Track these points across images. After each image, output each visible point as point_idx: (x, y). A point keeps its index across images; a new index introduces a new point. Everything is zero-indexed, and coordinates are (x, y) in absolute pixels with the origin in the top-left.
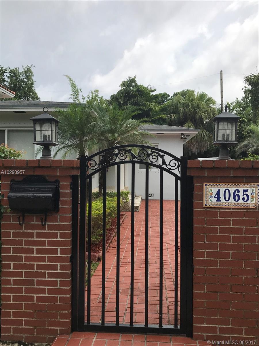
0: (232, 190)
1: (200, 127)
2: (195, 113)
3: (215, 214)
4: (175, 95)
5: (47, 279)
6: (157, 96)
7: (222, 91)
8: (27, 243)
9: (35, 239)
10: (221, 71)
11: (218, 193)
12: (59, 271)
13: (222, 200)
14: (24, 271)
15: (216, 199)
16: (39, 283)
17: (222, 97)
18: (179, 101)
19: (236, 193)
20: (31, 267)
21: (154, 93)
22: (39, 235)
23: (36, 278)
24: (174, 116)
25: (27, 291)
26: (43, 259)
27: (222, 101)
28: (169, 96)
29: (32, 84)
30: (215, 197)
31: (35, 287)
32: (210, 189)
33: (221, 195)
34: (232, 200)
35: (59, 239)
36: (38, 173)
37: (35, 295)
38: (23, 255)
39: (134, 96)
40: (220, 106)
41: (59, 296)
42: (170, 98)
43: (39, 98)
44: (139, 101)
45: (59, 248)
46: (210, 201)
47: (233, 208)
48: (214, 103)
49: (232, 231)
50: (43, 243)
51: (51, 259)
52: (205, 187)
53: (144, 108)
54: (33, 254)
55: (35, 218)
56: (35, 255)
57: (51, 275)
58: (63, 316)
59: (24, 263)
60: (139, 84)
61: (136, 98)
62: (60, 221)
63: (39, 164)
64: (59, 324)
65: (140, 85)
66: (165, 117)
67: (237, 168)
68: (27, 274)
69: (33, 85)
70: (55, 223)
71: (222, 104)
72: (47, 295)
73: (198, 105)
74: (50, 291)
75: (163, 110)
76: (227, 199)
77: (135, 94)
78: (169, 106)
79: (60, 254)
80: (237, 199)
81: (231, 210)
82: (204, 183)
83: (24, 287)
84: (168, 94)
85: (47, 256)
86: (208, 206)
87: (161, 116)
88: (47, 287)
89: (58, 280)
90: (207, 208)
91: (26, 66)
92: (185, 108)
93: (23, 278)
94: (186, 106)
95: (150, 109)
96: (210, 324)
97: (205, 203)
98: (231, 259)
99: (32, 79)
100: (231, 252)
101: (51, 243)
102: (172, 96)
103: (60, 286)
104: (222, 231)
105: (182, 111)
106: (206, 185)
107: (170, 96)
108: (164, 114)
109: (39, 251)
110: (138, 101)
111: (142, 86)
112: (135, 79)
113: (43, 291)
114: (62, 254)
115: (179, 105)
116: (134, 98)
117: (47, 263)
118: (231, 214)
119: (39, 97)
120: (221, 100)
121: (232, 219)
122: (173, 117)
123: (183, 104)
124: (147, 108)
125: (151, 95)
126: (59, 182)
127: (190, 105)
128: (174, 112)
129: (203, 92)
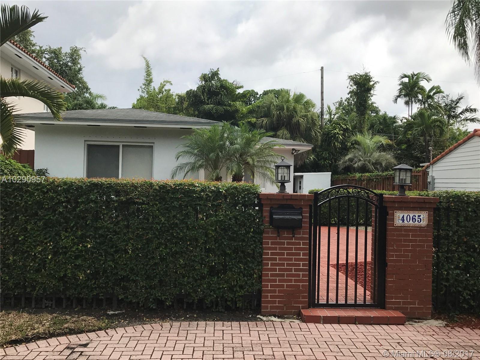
0: (411, 216)
1: (296, 135)
2: (291, 117)
3: (401, 231)
4: (266, 93)
5: (293, 273)
6: (244, 95)
7: (323, 92)
8: (280, 249)
9: (286, 246)
10: (322, 68)
11: (403, 217)
12: (301, 267)
13: (405, 221)
14: (278, 267)
15: (402, 221)
16: (288, 275)
17: (322, 100)
18: (272, 103)
19: (414, 217)
20: (283, 265)
21: (240, 91)
22: (288, 244)
23: (286, 272)
24: (265, 120)
25: (280, 281)
26: (291, 260)
27: (322, 105)
28: (257, 94)
29: (80, 69)
30: (401, 220)
31: (285, 278)
32: (398, 214)
33: (405, 218)
34: (411, 222)
35: (301, 246)
36: (289, 202)
37: (285, 284)
38: (278, 257)
39: (216, 94)
40: (320, 110)
41: (301, 284)
42: (258, 96)
43: (90, 89)
44: (223, 99)
45: (301, 252)
46: (398, 222)
47: (412, 227)
48: (313, 106)
49: (411, 241)
50: (291, 249)
51: (296, 260)
52: (395, 213)
53: (229, 108)
54: (284, 256)
55: (286, 232)
56: (285, 257)
57: (296, 270)
58: (304, 297)
59: (278, 262)
60: (222, 79)
61: (220, 96)
62: (302, 235)
63: (291, 197)
64: (301, 302)
65: (224, 80)
66: (255, 121)
67: (415, 202)
68: (280, 270)
69: (81, 72)
70: (299, 236)
71: (322, 108)
72: (293, 283)
73: (294, 108)
74: (296, 281)
75: (251, 112)
76: (408, 221)
77: (218, 91)
78: (259, 107)
79: (302, 256)
80: (414, 221)
81: (411, 228)
82: (395, 211)
83: (278, 278)
84: (256, 91)
85: (293, 257)
86: (397, 225)
87: (249, 120)
88: (293, 278)
89: (301, 273)
90: (397, 227)
91: (75, 47)
92: (280, 112)
93: (277, 273)
94: (281, 108)
95: (237, 111)
96: (396, 300)
97: (395, 223)
98: (410, 259)
99: (79, 63)
100: (410, 254)
101: (296, 249)
102: (261, 95)
103: (302, 277)
104: (405, 241)
105: (276, 115)
106: (396, 212)
107: (259, 95)
108: (253, 117)
109: (288, 254)
110: (221, 100)
111: (226, 80)
112: (219, 72)
113: (291, 281)
114: (304, 256)
115: (272, 107)
116: (217, 96)
117: (293, 262)
118: (411, 230)
119: (89, 87)
120: (322, 103)
121: (411, 233)
122: (264, 122)
123: (277, 106)
124: (233, 108)
125: (237, 93)
126: (302, 209)
127: (285, 107)
128: (266, 116)
129: (301, 92)
